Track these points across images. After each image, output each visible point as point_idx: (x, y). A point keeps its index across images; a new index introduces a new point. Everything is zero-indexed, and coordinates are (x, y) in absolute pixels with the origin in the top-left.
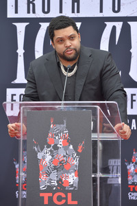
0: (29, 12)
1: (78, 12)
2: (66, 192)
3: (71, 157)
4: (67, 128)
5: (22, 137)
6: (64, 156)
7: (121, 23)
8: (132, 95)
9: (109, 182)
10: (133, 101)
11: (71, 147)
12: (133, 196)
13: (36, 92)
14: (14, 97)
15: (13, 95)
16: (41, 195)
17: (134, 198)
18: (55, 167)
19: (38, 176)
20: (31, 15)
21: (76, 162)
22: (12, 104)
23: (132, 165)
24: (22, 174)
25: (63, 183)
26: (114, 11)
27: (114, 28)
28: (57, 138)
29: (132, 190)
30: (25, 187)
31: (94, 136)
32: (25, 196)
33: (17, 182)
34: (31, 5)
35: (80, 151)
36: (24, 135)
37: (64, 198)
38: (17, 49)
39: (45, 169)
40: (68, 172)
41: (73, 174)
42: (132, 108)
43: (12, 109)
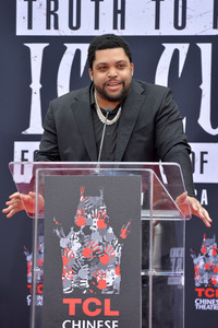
0: (48, 27)
1: (123, 27)
2: (102, 297)
3: (110, 246)
4: (105, 201)
5: (37, 214)
6: (100, 244)
7: (187, 46)
8: (202, 154)
9: (169, 283)
10: (203, 162)
11: (111, 230)
12: (202, 304)
13: (57, 148)
14: (26, 154)
15: (23, 152)
16: (65, 301)
17: (203, 307)
18: (85, 259)
19: (60, 273)
20: (52, 32)
21: (117, 253)
22: (23, 166)
23: (200, 257)
24: (37, 270)
25: (97, 284)
26: (176, 26)
27: (176, 53)
28: (89, 216)
29: (200, 295)
30: (41, 289)
31: (145, 214)
32: (40, 303)
33: (30, 281)
34: (52, 16)
35: (123, 236)
36: (40, 212)
37: (99, 307)
38: (30, 82)
39: (71, 263)
40: (105, 268)
41: (113, 271)
42: (202, 172)
43: (22, 173)
